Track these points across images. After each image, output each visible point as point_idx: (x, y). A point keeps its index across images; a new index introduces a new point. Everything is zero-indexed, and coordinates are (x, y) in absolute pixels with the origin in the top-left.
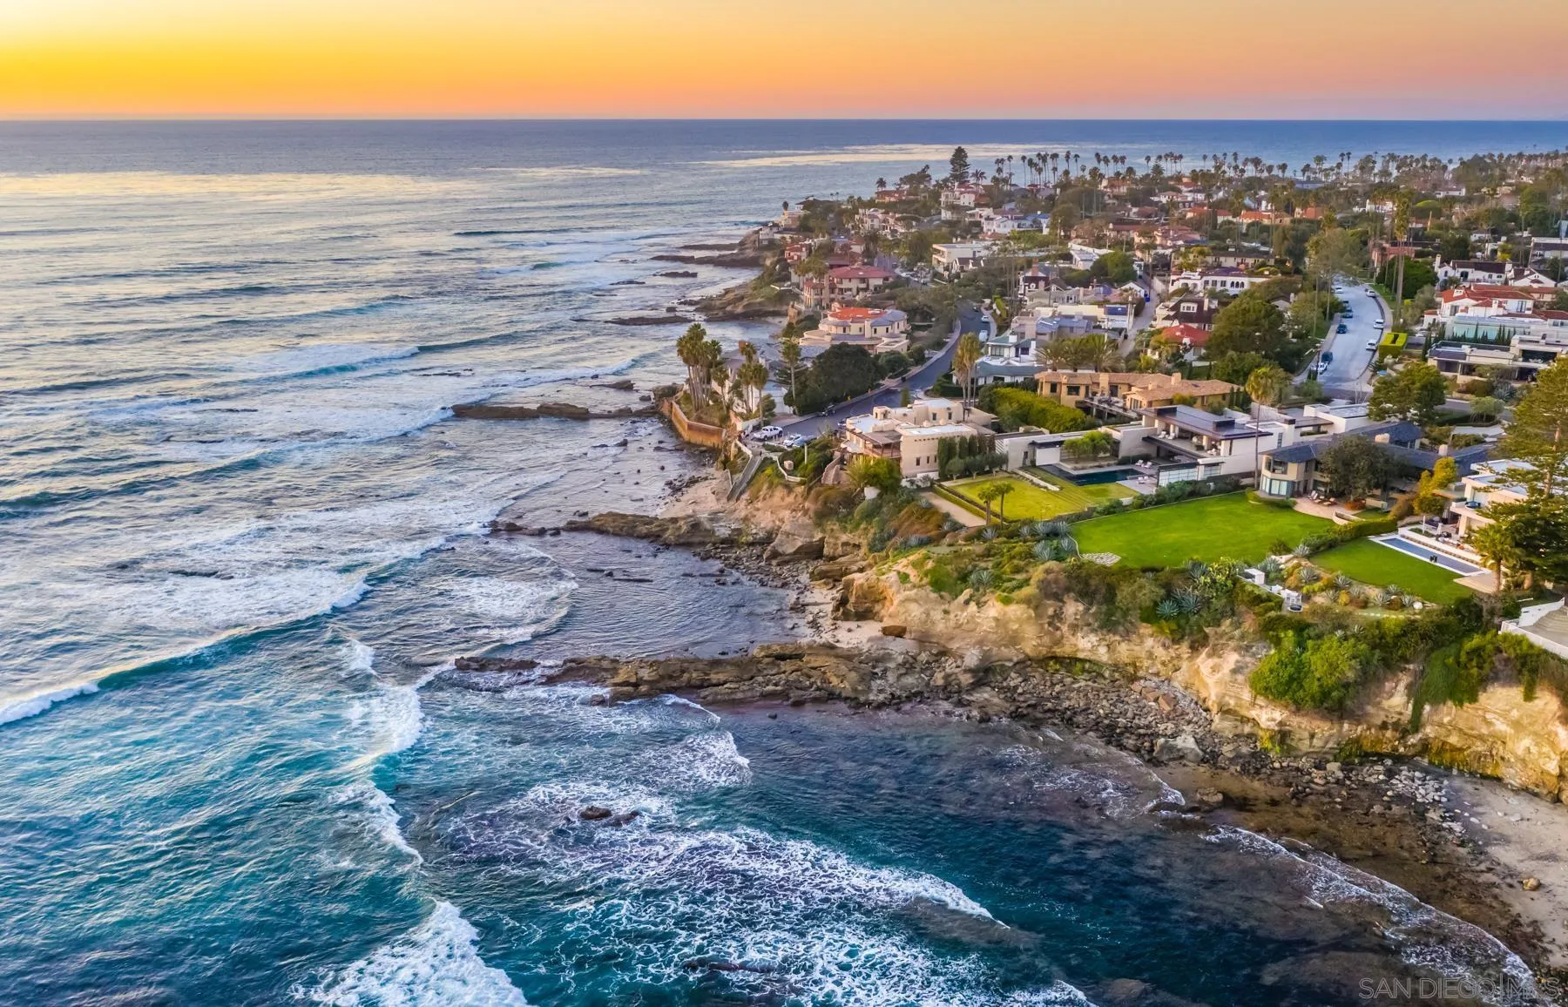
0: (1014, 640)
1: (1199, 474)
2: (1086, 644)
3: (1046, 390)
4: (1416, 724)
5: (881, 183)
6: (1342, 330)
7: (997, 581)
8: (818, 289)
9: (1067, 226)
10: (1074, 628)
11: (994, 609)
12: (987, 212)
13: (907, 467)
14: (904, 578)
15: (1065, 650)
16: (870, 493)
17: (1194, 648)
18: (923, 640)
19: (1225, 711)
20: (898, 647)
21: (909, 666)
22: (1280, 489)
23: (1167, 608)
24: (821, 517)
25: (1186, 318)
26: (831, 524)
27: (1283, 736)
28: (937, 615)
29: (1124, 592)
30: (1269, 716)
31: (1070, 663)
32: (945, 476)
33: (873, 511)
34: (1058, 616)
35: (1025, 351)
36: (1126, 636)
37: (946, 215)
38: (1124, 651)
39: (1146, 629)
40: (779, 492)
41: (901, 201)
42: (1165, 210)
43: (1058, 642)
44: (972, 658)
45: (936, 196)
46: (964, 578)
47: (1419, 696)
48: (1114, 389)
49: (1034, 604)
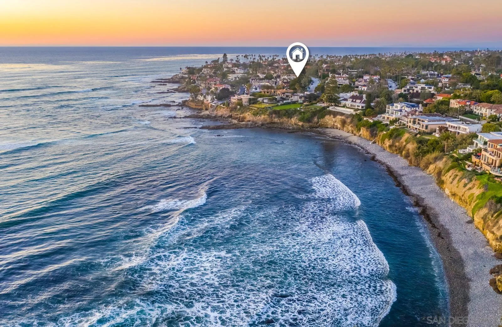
0: (266, 121)
1: (290, 101)
2: (276, 120)
3: (263, 93)
4: (318, 122)
5: (207, 62)
6: (312, 84)
7: (263, 113)
8: (205, 84)
9: (256, 71)
10: (274, 118)
11: (263, 116)
12: (236, 68)
13: (244, 103)
14: (249, 115)
15: (273, 121)
16: (238, 107)
17: (291, 119)
18: (253, 122)
19: (295, 124)
20: (249, 123)
21: (252, 125)
22: (302, 102)
23: (287, 114)
24: (231, 111)
25: (285, 83)
26: (233, 112)
27: (302, 126)
28: (254, 118)
29: (281, 112)
30: (301, 124)
31: (274, 123)
32: (250, 104)
33: (239, 109)
34: (272, 117)
35: (257, 89)
36: (282, 118)
37: (225, 69)
38: (281, 120)
39: (284, 117)
40: (222, 109)
41: (213, 67)
42: (277, 67)
43: (272, 120)
44: (260, 123)
45: (222, 65)
46: (258, 113)
47: (318, 119)
48: (274, 92)
49: (268, 115)
